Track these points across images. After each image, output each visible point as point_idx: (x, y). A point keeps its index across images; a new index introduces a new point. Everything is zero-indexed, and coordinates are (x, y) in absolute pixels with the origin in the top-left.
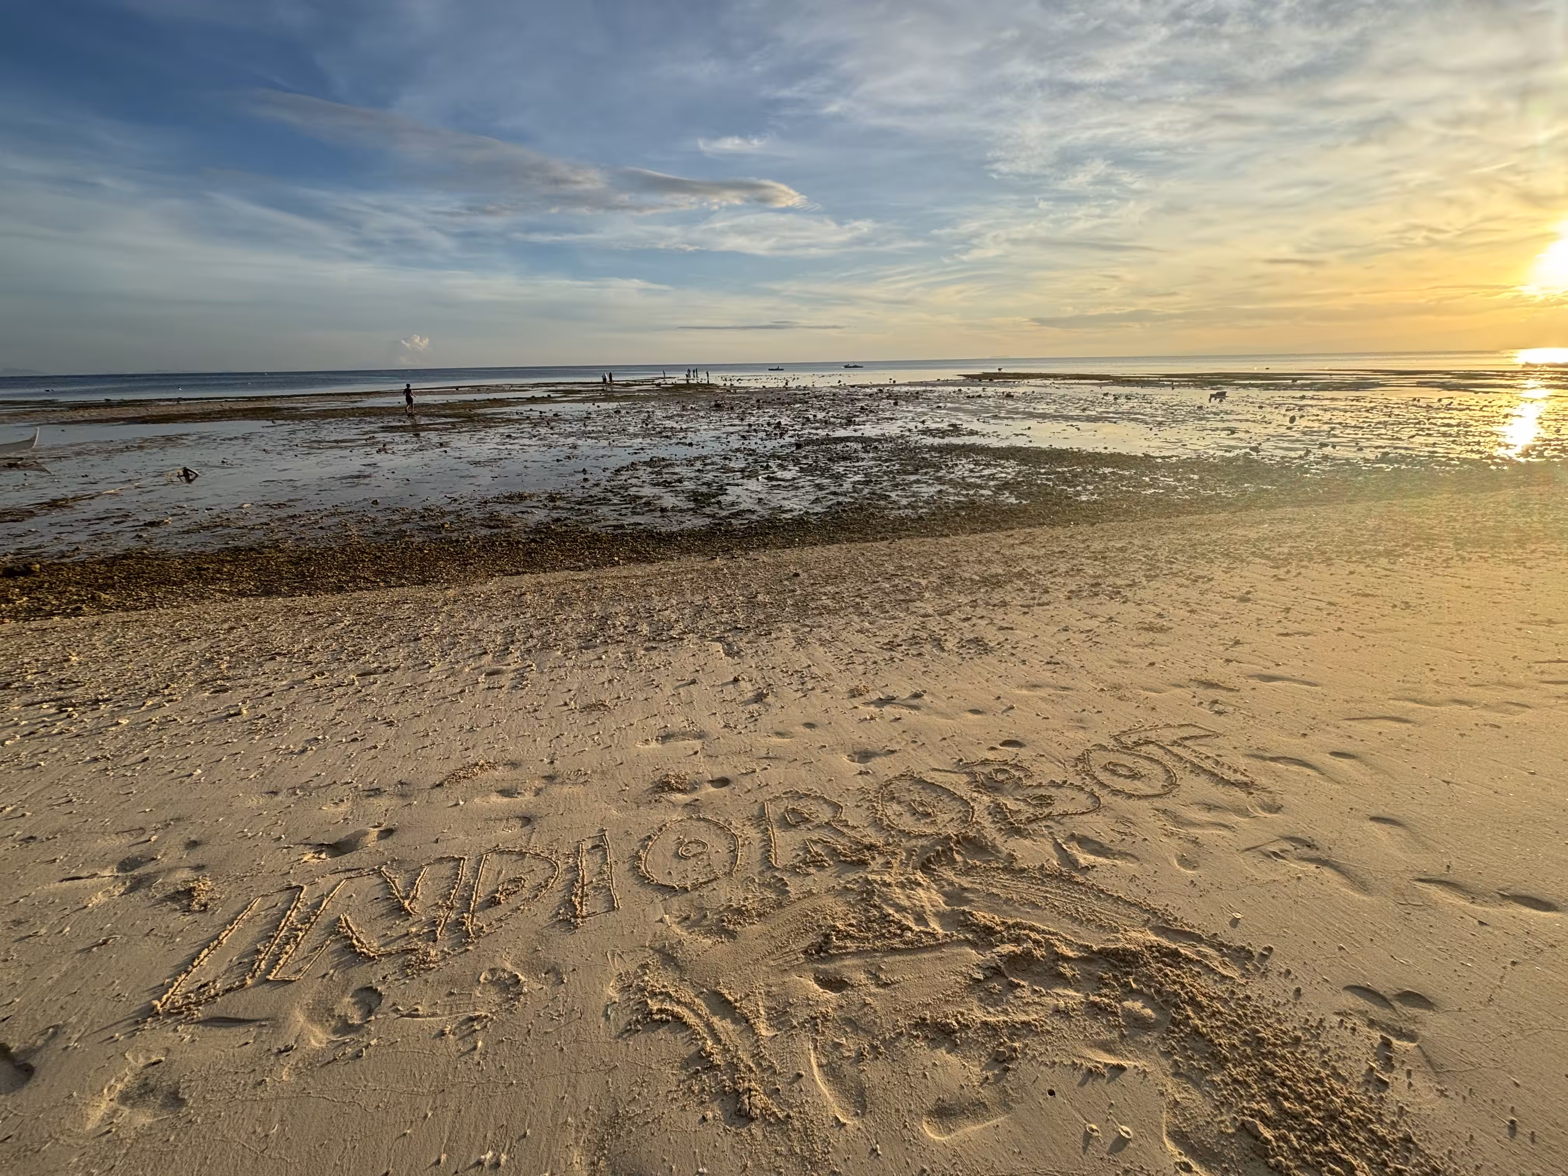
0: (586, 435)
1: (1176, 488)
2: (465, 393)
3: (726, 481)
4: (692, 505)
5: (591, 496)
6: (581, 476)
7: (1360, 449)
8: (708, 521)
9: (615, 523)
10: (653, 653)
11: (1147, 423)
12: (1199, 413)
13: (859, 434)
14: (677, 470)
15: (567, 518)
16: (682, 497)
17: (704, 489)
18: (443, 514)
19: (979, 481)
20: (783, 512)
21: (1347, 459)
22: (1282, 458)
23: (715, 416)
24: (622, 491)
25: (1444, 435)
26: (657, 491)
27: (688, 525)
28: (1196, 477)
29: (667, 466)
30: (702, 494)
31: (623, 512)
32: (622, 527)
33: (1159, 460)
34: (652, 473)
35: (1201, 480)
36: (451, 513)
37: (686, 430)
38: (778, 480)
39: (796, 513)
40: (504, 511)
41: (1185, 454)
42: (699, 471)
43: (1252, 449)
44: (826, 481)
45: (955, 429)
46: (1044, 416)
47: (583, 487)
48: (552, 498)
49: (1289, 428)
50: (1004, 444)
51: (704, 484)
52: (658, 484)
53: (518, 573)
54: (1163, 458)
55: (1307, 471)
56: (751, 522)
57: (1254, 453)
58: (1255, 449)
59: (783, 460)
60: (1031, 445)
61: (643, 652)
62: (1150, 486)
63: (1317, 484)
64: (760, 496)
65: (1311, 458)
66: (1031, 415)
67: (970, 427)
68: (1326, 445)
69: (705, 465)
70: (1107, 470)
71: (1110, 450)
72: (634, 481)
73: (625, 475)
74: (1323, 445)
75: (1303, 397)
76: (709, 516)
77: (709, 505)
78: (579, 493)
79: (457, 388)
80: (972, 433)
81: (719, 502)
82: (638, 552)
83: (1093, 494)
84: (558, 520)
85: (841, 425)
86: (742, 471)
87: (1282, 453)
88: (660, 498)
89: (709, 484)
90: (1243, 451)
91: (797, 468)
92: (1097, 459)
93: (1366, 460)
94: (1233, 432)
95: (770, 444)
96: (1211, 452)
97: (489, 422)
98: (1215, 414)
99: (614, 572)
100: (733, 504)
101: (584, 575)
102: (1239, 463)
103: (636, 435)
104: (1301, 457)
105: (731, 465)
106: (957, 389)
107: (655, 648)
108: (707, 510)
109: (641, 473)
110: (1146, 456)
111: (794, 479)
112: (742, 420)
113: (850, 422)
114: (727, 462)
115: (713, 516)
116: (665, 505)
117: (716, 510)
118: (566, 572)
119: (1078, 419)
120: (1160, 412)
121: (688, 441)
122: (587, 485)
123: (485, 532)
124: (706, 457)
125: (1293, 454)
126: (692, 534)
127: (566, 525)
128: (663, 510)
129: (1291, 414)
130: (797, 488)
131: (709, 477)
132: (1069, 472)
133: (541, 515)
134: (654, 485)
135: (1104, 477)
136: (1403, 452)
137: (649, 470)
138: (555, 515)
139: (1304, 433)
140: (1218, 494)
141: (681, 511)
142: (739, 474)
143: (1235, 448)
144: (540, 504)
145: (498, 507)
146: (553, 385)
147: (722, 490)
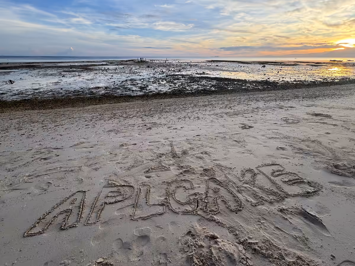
0: (116, 73)
1: (250, 86)
2: (86, 63)
3: (148, 84)
4: (140, 90)
5: (115, 88)
6: (114, 83)
7: (291, 79)
8: (143, 93)
9: (121, 94)
10: (125, 121)
11: (247, 72)
12: (259, 70)
13: (181, 74)
14: (137, 81)
15: (109, 93)
16: (137, 88)
17: (143, 86)
18: (79, 91)
19: (207, 85)
20: (161, 91)
21: (287, 81)
22: (274, 80)
23: (147, 69)
24: (123, 86)
25: (309, 76)
26: (131, 86)
27: (138, 94)
28: (255, 84)
29: (134, 81)
30: (143, 87)
31: (123, 91)
32: (122, 94)
33: (248, 81)
34: (131, 82)
35: (255, 85)
36: (81, 91)
37: (140, 72)
38: (161, 84)
39: (164, 92)
40: (94, 91)
41: (253, 79)
42: (142, 82)
43: (268, 78)
44: (172, 85)
45: (204, 73)
46: (224, 70)
47: (114, 85)
48: (106, 88)
49: (277, 74)
50: (214, 77)
51: (143, 85)
52: (132, 85)
53: (96, 105)
54: (249, 80)
55: (278, 83)
56: (153, 94)
57: (268, 79)
58: (269, 79)
59: (163, 80)
60: (220, 77)
61: (123, 120)
62: (244, 86)
63: (280, 86)
64: (156, 88)
65: (280, 80)
66: (222, 70)
67: (207, 73)
68: (284, 78)
69: (144, 80)
70: (236, 83)
71: (238, 78)
72: (126, 84)
73: (124, 83)
74: (283, 78)
75: (282, 67)
76: (143, 92)
77: (144, 90)
78: (113, 87)
79: (83, 62)
80: (207, 74)
81: (146, 89)
82: (125, 100)
83: (231, 88)
84: (107, 93)
85: (177, 71)
86: (153, 82)
87: (275, 79)
88: (132, 88)
89: (144, 85)
90: (266, 79)
91: (166, 81)
92: (234, 80)
93: (291, 81)
94: (265, 75)
95: (160, 76)
96: (259, 79)
97: (91, 70)
98: (262, 71)
99: (119, 104)
100: (150, 89)
101: (111, 105)
102: (265, 81)
103: (127, 73)
104: (278, 80)
105: (150, 80)
106: (206, 64)
107: (125, 120)
108: (143, 91)
109: (128, 82)
110: (245, 80)
111: (165, 84)
112: (154, 70)
113: (180, 71)
114: (149, 80)
115: (145, 92)
116: (133, 90)
117: (145, 91)
118: (108, 104)
119: (232, 71)
120: (250, 70)
121: (140, 75)
122: (115, 85)
123: (89, 96)
124: (144, 79)
125: (277, 80)
126: (139, 96)
127: (109, 94)
128: (133, 91)
129: (278, 71)
130: (165, 86)
131: (145, 83)
132: (227, 83)
133: (103, 92)
134: (131, 85)
135: (235, 84)
136: (299, 79)
137: (130, 81)
138: (106, 92)
139: (280, 75)
140: (258, 88)
141: (137, 91)
142: (152, 83)
143: (264, 78)
144: (103, 89)
145: (93, 90)
146: (108, 61)
147: (147, 86)
